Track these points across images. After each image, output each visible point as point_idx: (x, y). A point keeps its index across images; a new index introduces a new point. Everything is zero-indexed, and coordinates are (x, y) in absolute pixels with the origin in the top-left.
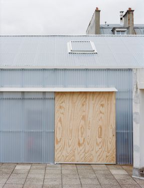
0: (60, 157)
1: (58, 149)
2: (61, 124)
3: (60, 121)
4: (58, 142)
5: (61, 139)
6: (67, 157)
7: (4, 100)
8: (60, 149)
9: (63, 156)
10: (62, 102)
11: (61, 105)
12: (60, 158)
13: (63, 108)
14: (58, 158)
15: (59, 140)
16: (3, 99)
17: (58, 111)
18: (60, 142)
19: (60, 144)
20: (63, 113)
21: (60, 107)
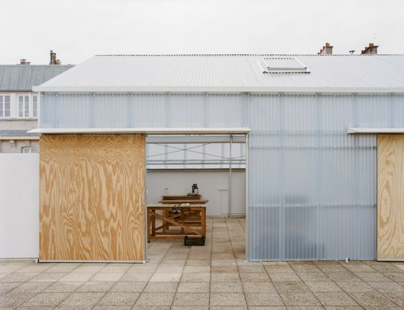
0: (386, 249)
1: (383, 236)
2: (389, 192)
3: (387, 186)
4: (383, 224)
5: (388, 218)
6: (399, 249)
7: (361, 151)
8: (387, 235)
9: (392, 248)
10: (390, 154)
11: (389, 158)
12: (387, 252)
13: (393, 164)
14: (384, 251)
15: (385, 220)
16: (359, 148)
17: (383, 169)
18: (387, 223)
19: (386, 228)
20: (391, 174)
21: (387, 163)
